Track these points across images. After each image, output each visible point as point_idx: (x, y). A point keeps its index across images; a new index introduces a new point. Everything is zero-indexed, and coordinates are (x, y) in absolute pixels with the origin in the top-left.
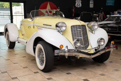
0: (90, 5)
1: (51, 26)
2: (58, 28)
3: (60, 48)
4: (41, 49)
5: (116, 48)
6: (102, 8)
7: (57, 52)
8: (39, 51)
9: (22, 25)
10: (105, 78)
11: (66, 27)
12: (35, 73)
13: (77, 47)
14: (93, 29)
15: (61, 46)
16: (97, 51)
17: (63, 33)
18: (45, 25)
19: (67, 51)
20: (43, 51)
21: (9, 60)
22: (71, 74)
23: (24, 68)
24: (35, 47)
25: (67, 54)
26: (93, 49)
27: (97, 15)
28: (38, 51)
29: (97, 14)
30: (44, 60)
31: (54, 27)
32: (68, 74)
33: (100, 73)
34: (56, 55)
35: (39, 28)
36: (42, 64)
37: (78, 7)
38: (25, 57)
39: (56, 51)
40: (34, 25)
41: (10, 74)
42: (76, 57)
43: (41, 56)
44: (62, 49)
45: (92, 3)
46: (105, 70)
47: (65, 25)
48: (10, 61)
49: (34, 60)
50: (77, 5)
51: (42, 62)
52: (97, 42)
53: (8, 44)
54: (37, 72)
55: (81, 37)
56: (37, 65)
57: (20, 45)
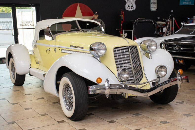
0: (152, 5)
1: (82, 48)
2: (93, 52)
3: (97, 83)
4: (67, 85)
5: (187, 80)
6: (172, 11)
7: (92, 89)
8: (65, 89)
9: (35, 46)
10: (168, 127)
11: (105, 49)
12: (59, 122)
13: (123, 80)
14: (148, 52)
15: (99, 80)
16: (155, 86)
17: (101, 58)
18: (74, 47)
19: (108, 86)
20: (70, 88)
21: (17, 103)
22: (115, 122)
23: (42, 115)
24: (58, 82)
25: (107, 92)
26: (149, 82)
27: (164, 23)
28: (63, 89)
29: (163, 21)
30: (73, 102)
31: (88, 50)
32: (110, 122)
33: (162, 119)
34: (91, 93)
35: (63, 51)
36: (70, 108)
37: (131, 10)
38: (43, 98)
39: (90, 87)
40: (56, 46)
41: (21, 125)
42: (123, 96)
43: (68, 96)
44: (100, 84)
45: (154, 3)
46: (169, 115)
47: (104, 47)
48: (18, 105)
49: (57, 103)
50: (128, 7)
51: (70, 104)
52: (156, 71)
53: (14, 79)
54: (63, 121)
55: (131, 65)
56: (62, 110)
57: (33, 79)
